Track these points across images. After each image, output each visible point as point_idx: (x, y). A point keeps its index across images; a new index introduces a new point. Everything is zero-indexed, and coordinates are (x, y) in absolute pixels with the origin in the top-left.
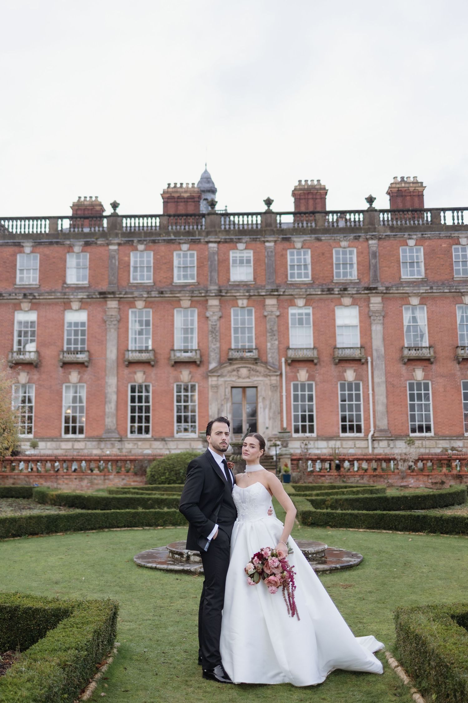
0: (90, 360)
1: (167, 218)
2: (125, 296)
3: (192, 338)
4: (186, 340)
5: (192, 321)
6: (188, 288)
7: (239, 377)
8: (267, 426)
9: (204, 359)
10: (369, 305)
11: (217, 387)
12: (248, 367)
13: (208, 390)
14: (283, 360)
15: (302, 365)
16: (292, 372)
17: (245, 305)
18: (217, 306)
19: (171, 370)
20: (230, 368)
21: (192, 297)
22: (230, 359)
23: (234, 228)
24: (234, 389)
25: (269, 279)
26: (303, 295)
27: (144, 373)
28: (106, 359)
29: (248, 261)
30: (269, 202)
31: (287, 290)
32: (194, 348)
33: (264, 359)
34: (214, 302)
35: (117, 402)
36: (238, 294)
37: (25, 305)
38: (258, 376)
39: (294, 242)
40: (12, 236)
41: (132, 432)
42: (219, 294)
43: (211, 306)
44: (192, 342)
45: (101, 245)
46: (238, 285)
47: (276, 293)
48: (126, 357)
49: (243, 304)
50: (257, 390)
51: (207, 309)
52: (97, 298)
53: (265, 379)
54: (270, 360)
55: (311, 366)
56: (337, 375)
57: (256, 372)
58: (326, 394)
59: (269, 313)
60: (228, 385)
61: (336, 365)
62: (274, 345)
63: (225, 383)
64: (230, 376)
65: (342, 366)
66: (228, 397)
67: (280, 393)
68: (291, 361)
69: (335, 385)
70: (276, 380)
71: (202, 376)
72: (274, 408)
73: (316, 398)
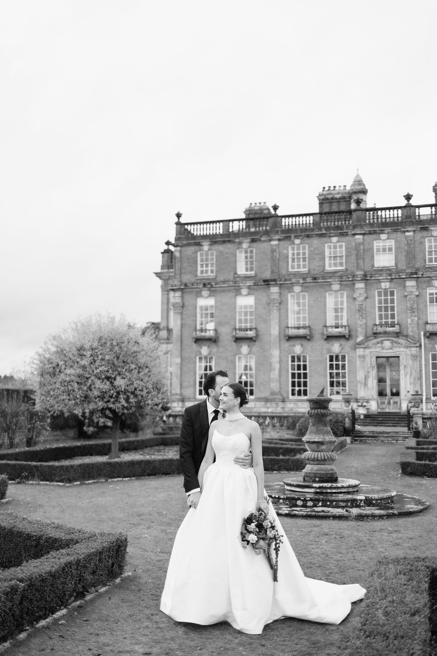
0: (257, 336)
1: (319, 215)
2: (285, 283)
3: (342, 316)
4: (337, 317)
5: (342, 302)
6: (338, 274)
7: (383, 349)
8: (408, 390)
9: (353, 333)
11: (363, 357)
12: (390, 340)
13: (356, 360)
14: (422, 333)
16: (430, 344)
17: (388, 287)
18: (363, 288)
19: (324, 343)
20: (375, 341)
21: (341, 281)
22: (375, 334)
23: (378, 221)
24: (378, 359)
25: (409, 264)
27: (302, 346)
28: (270, 335)
29: (390, 249)
30: (408, 197)
31: (425, 273)
32: (344, 325)
33: (405, 333)
34: (360, 285)
35: (280, 370)
36: (381, 278)
37: (205, 293)
38: (400, 347)
39: (431, 230)
40: (194, 237)
41: (293, 394)
42: (365, 278)
43: (358, 289)
44: (342, 320)
45: (264, 241)
46: (381, 270)
47: (415, 276)
48: (287, 333)
49: (386, 286)
50: (399, 360)
51: (354, 291)
52: (261, 285)
53: (406, 350)
54: (410, 333)
57: (398, 344)
59: (409, 293)
60: (373, 355)
62: (414, 321)
63: (371, 354)
64: (375, 347)
66: (374, 366)
67: (419, 362)
68: (429, 334)
70: (416, 351)
71: (351, 348)
72: (414, 375)
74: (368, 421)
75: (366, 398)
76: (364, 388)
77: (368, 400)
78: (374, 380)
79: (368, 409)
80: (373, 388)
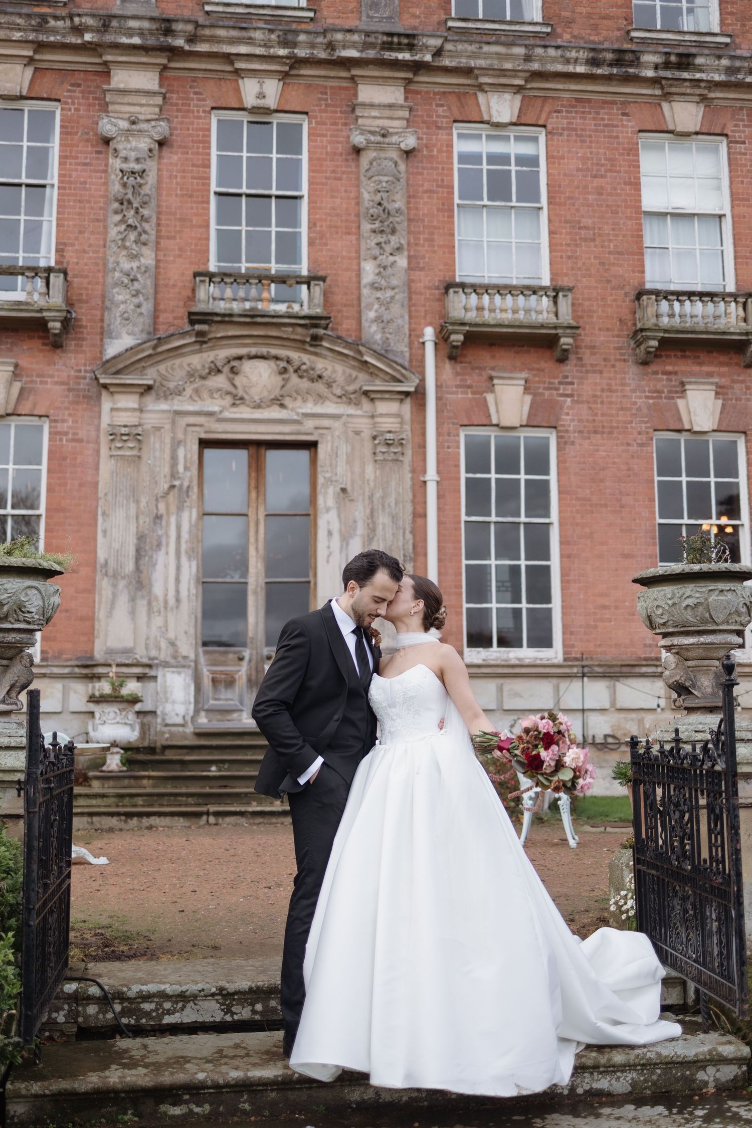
3: (34, 230)
5: (39, 158)
7: (238, 400)
9: (81, 313)
11: (135, 435)
12: (277, 358)
13: (98, 452)
14: (429, 333)
15: (504, 358)
16: (464, 387)
17: (271, 102)
18: (147, 94)
20: (198, 360)
21: (40, 46)
22: (195, 318)
24: (209, 453)
26: (514, 72)
31: (449, 46)
32: (40, 262)
33: (346, 327)
34: (135, 78)
36: (243, 49)
38: (320, 398)
43: (122, 94)
44: (33, 247)
47: (404, 56)
49: (261, 96)
50: (314, 461)
51: (104, 107)
53: (351, 410)
54: (373, 332)
55: (543, 365)
56: (649, 407)
57: (312, 380)
58: (602, 481)
59: (372, 138)
60: (185, 433)
61: (645, 363)
62: (389, 270)
63: (173, 423)
64: (197, 391)
65: (669, 368)
66: (186, 484)
67: (413, 471)
68: (461, 337)
69: (642, 445)
70: (398, 415)
71: (69, 390)
72: (389, 536)
73: (560, 499)
74: (147, 787)
75: (141, 655)
76: (133, 600)
77: (150, 666)
78: (184, 560)
79: (148, 719)
80: (178, 600)
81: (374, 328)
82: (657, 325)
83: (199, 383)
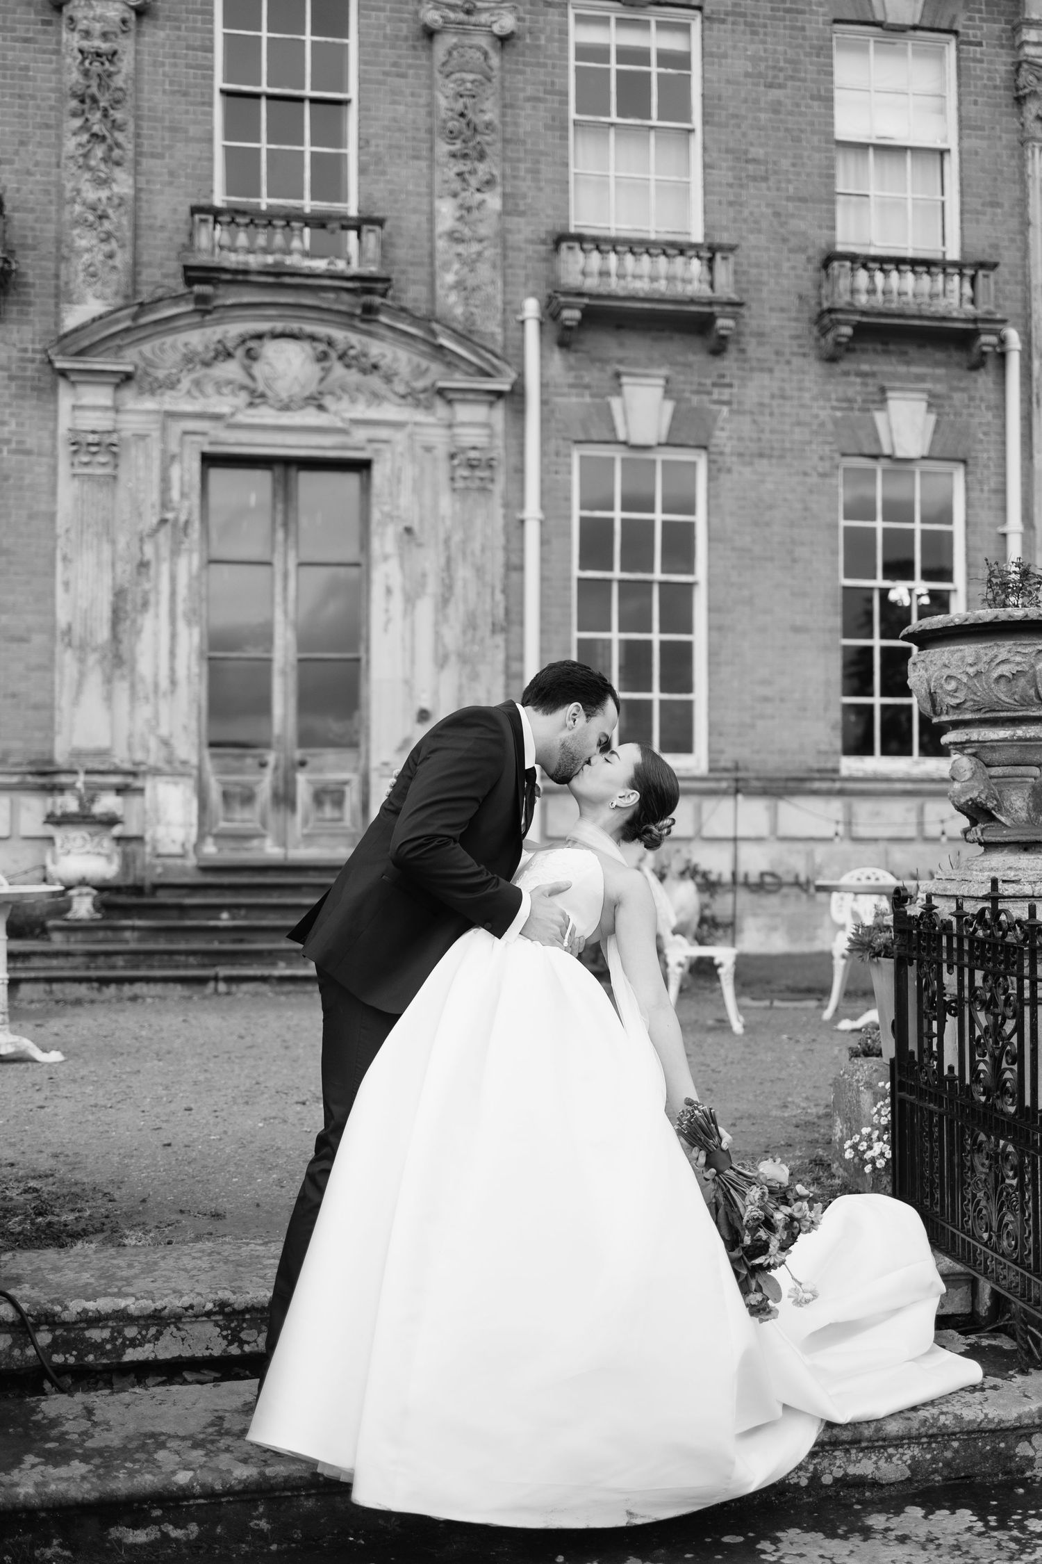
7: (257, 398)
8: (426, 705)
9: (26, 264)
10: (1016, 30)
11: (109, 446)
12: (313, 338)
13: (54, 469)
14: (531, 308)
15: (635, 347)
16: (580, 386)
20: (198, 339)
22: (195, 275)
24: (216, 475)
33: (412, 294)
38: (376, 397)
50: (366, 488)
53: (420, 416)
54: (452, 304)
55: (691, 358)
56: (836, 422)
57: (364, 371)
58: (768, 524)
59: (452, 15)
60: (181, 444)
61: (832, 359)
62: (476, 214)
63: (164, 429)
64: (197, 383)
65: (865, 367)
66: (183, 518)
67: (506, 505)
68: (577, 314)
69: (823, 475)
70: (487, 425)
71: (11, 378)
72: (472, 596)
73: (710, 549)
74: (132, 942)
75: (121, 758)
76: (108, 680)
77: (134, 774)
78: (181, 625)
79: (132, 847)
80: (173, 682)
81: (453, 298)
82: (851, 304)
83: (200, 372)
